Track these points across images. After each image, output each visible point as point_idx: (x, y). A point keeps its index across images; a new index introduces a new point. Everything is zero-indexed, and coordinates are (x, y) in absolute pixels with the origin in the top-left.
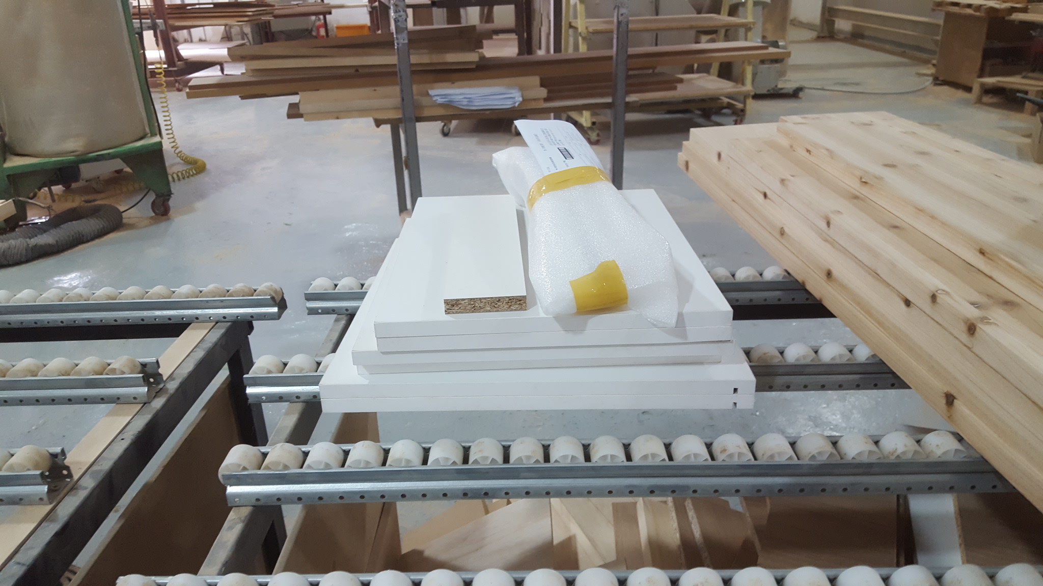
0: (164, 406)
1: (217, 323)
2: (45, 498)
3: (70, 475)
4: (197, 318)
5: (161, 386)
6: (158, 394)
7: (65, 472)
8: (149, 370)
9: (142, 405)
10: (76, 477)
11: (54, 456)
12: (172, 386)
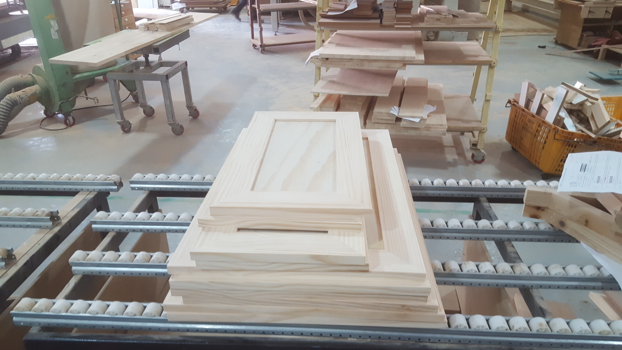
0: (60, 231)
1: (91, 192)
2: (4, 267)
3: (15, 258)
4: (82, 190)
5: (60, 221)
6: (57, 225)
7: (13, 257)
8: (54, 214)
9: (50, 230)
10: (18, 259)
11: (9, 251)
12: (64, 221)
